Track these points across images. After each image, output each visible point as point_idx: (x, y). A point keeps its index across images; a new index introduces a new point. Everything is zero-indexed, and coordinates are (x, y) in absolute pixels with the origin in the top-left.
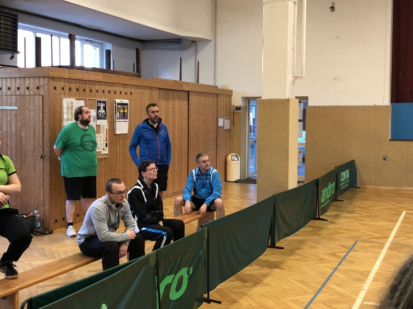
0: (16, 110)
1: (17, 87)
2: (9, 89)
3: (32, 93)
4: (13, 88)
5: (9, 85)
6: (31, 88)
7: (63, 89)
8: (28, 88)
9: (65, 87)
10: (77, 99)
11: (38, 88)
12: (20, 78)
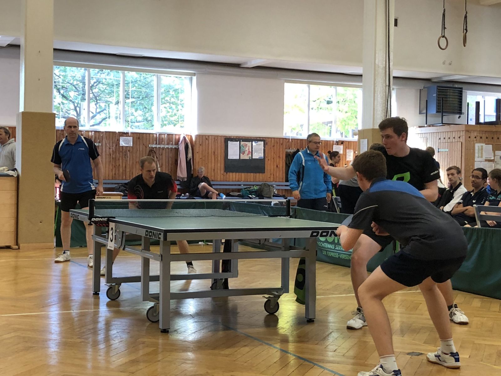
0: (447, 151)
1: (449, 137)
2: (444, 138)
3: (456, 141)
4: (446, 139)
5: (444, 137)
6: (455, 138)
7: (475, 137)
8: (454, 138)
9: (477, 136)
10: (486, 144)
11: (459, 138)
12: (450, 132)
